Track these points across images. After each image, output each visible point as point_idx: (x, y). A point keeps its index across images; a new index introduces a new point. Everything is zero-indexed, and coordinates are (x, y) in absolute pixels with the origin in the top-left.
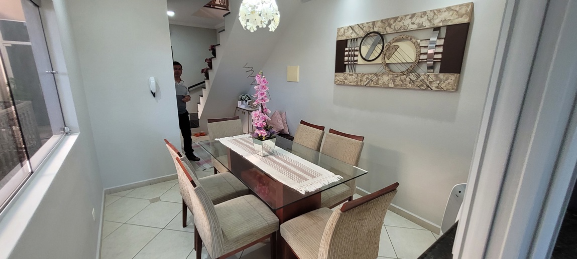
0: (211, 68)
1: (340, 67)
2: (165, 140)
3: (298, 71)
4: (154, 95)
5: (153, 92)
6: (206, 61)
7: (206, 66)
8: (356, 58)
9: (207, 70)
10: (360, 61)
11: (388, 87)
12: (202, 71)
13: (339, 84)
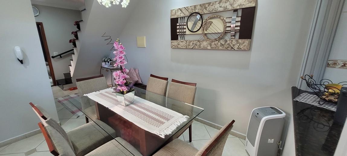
0: (77, 38)
1: (174, 36)
3: (145, 40)
4: (21, 62)
5: (20, 59)
6: (72, 33)
7: (73, 37)
8: (184, 30)
9: (74, 40)
11: (207, 49)
12: (70, 41)
13: (174, 48)
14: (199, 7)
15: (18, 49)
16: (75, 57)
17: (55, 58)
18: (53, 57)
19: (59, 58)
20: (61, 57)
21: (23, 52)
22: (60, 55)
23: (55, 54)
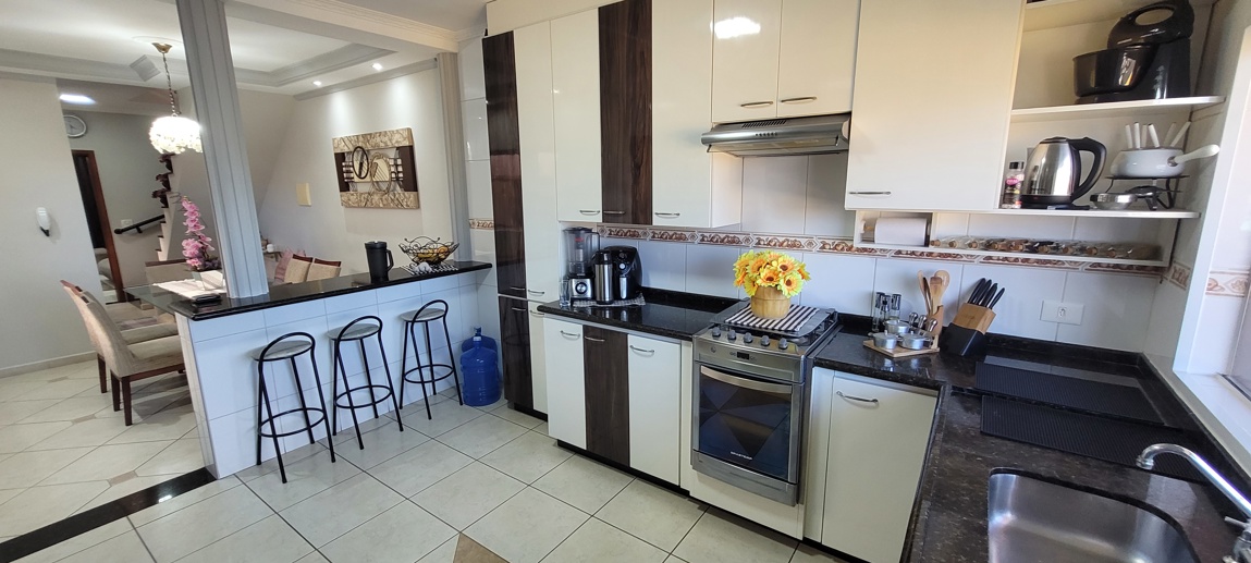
0: (169, 188)
1: (345, 186)
2: (63, 282)
3: (308, 190)
4: (47, 233)
5: (45, 229)
6: (157, 178)
7: (160, 186)
8: (352, 175)
9: (163, 192)
10: (356, 179)
11: (380, 208)
12: (155, 195)
13: (347, 205)
14: (361, 139)
15: (42, 213)
16: (166, 229)
17: (124, 234)
18: (118, 232)
19: (133, 234)
20: (140, 231)
21: (51, 218)
22: (137, 227)
23: (124, 224)
